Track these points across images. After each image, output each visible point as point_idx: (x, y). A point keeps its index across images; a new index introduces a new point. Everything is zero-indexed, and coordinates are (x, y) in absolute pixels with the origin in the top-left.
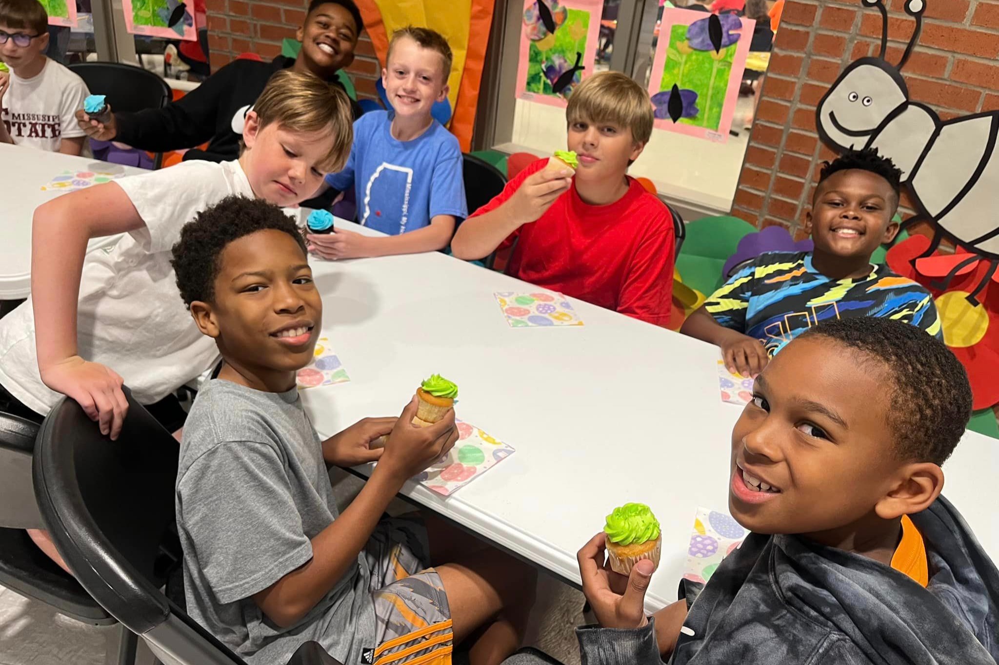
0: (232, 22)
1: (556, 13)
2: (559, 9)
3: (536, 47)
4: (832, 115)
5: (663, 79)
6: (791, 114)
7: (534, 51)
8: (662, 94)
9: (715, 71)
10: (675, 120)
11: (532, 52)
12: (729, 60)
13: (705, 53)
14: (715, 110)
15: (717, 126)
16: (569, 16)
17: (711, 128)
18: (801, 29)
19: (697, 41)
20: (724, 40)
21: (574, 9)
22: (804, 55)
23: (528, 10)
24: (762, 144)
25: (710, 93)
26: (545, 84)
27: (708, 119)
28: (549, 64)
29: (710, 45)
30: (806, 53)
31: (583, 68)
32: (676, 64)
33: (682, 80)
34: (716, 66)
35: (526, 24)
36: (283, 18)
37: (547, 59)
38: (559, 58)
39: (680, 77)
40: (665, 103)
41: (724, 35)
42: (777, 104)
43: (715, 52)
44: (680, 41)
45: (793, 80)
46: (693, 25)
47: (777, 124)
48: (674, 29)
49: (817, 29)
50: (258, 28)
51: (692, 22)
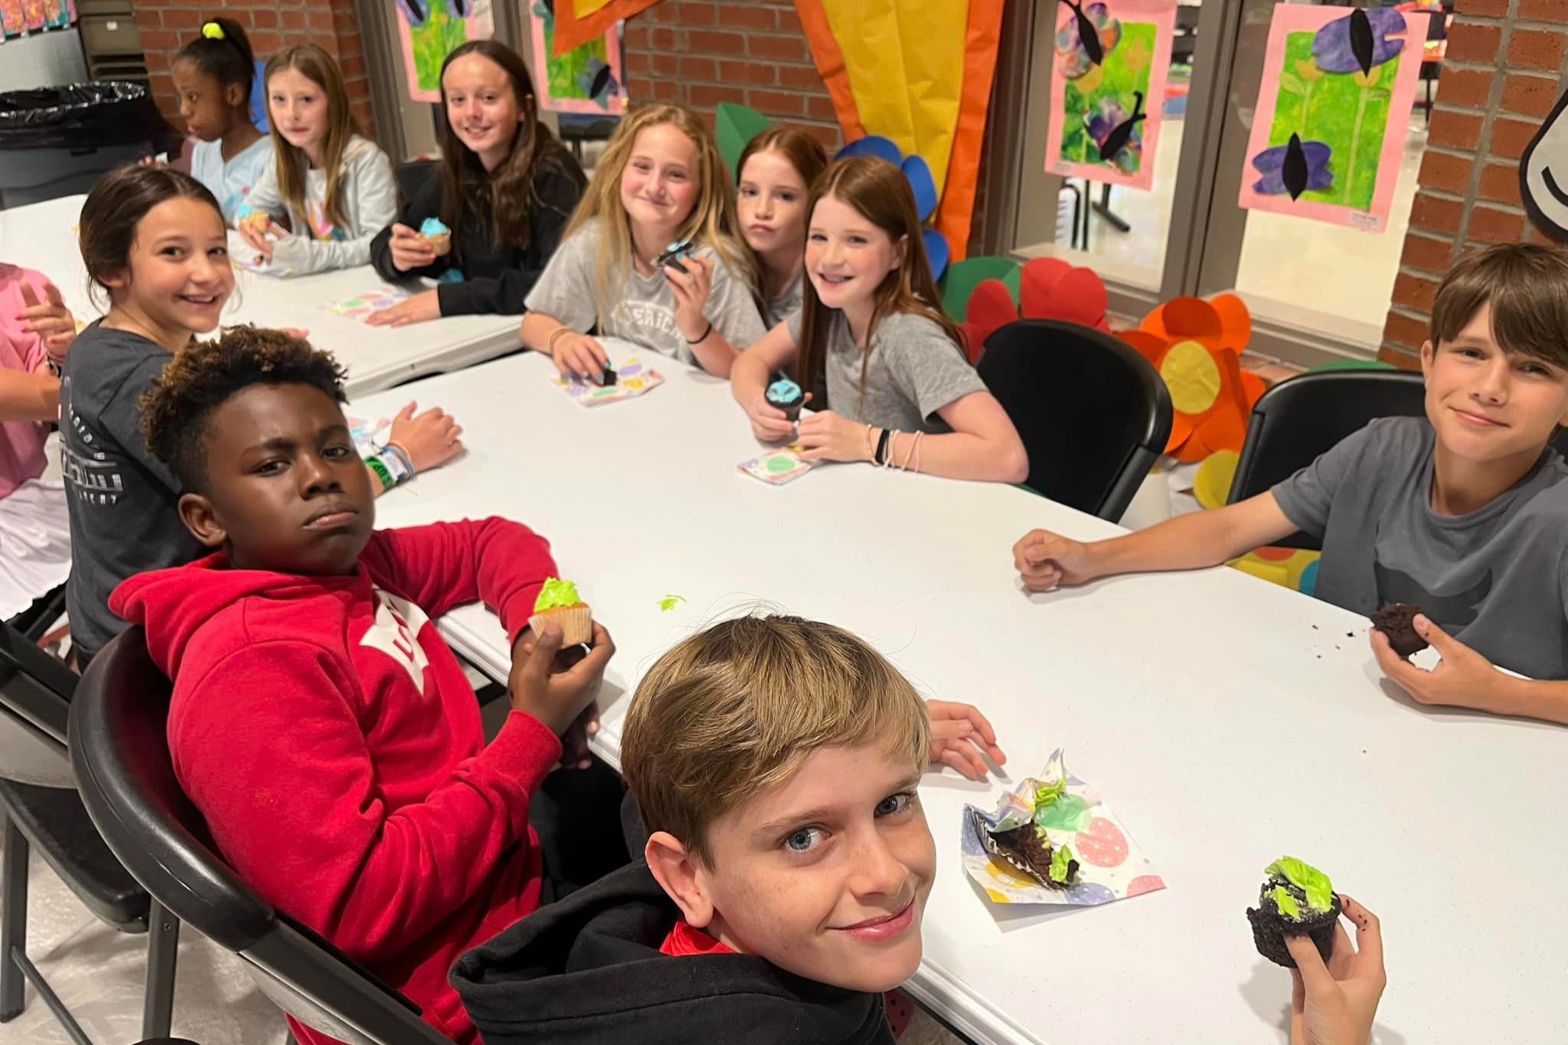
0: (657, 84)
1: (1106, 32)
2: (1108, 25)
3: (1074, 88)
4: (1546, 174)
5: (1274, 126)
6: (1477, 176)
7: (1072, 96)
8: (1272, 152)
9: (1362, 105)
10: (1295, 197)
11: (1069, 97)
12: (1387, 85)
13: (1346, 78)
14: (1365, 174)
15: (1368, 204)
16: (1124, 34)
17: (1357, 205)
18: (1487, 23)
19: (1331, 57)
20: (1378, 52)
21: (1132, 22)
22: (1493, 70)
23: (1063, 30)
24: (1427, 231)
25: (1355, 144)
26: (1089, 147)
27: (1354, 189)
28: (1095, 113)
29: (1353, 63)
30: (1496, 65)
31: (1144, 116)
32: (1297, 98)
33: (1306, 126)
34: (1365, 97)
35: (1060, 54)
36: (718, 75)
37: (1091, 106)
38: (1110, 103)
39: (1303, 120)
40: (1277, 166)
41: (1377, 43)
42: (1451, 157)
43: (1362, 73)
44: (1302, 59)
45: (1478, 114)
46: (1322, 30)
47: (1453, 193)
48: (1291, 40)
49: (1515, 22)
50: (688, 89)
51: (1321, 26)
